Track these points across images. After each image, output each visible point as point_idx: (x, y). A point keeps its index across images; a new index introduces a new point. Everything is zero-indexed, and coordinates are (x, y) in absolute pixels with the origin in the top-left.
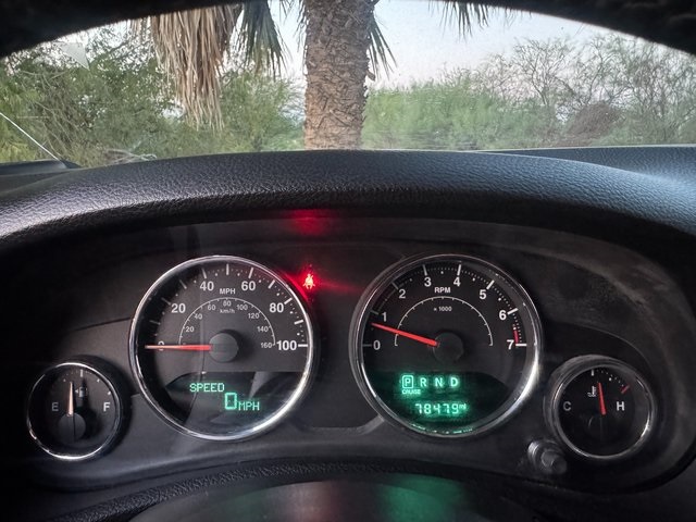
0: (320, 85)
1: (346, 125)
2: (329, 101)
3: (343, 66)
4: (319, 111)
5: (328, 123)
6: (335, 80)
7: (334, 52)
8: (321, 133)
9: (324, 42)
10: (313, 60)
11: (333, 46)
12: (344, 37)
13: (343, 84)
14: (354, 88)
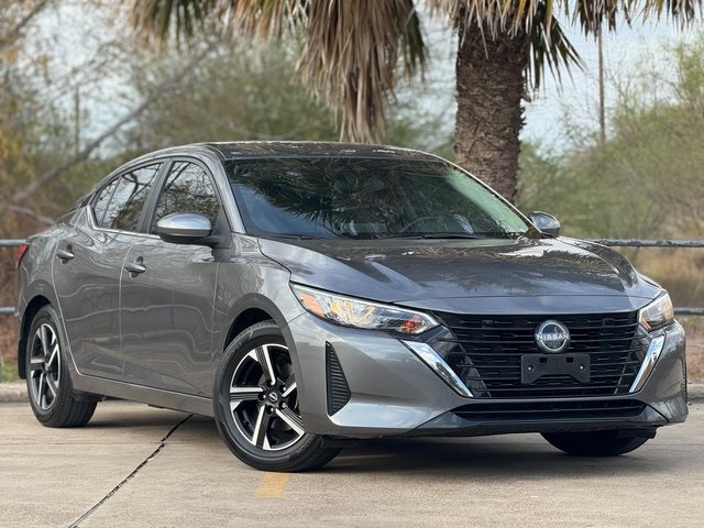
0: (471, 108)
1: (498, 149)
2: (481, 124)
3: (495, 90)
4: (470, 135)
5: (480, 146)
6: (487, 104)
7: (485, 76)
8: (472, 157)
9: (475, 66)
10: (464, 83)
11: (484, 70)
12: (496, 62)
13: (495, 107)
14: (507, 111)
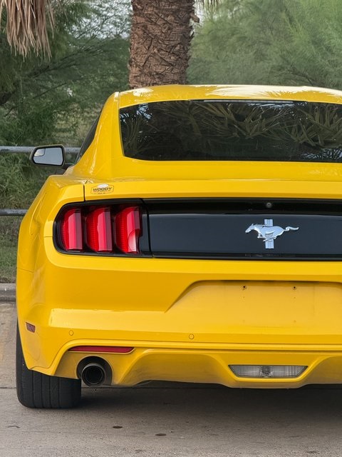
0: (145, 27)
1: (170, 64)
2: (154, 41)
3: (167, 10)
4: (144, 50)
5: (153, 61)
6: (159, 23)
8: (145, 70)
13: (167, 26)
14: (178, 29)
